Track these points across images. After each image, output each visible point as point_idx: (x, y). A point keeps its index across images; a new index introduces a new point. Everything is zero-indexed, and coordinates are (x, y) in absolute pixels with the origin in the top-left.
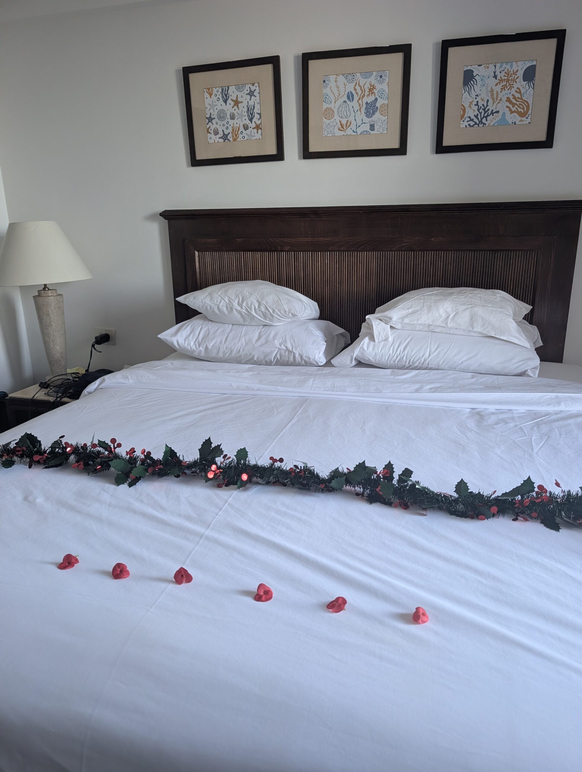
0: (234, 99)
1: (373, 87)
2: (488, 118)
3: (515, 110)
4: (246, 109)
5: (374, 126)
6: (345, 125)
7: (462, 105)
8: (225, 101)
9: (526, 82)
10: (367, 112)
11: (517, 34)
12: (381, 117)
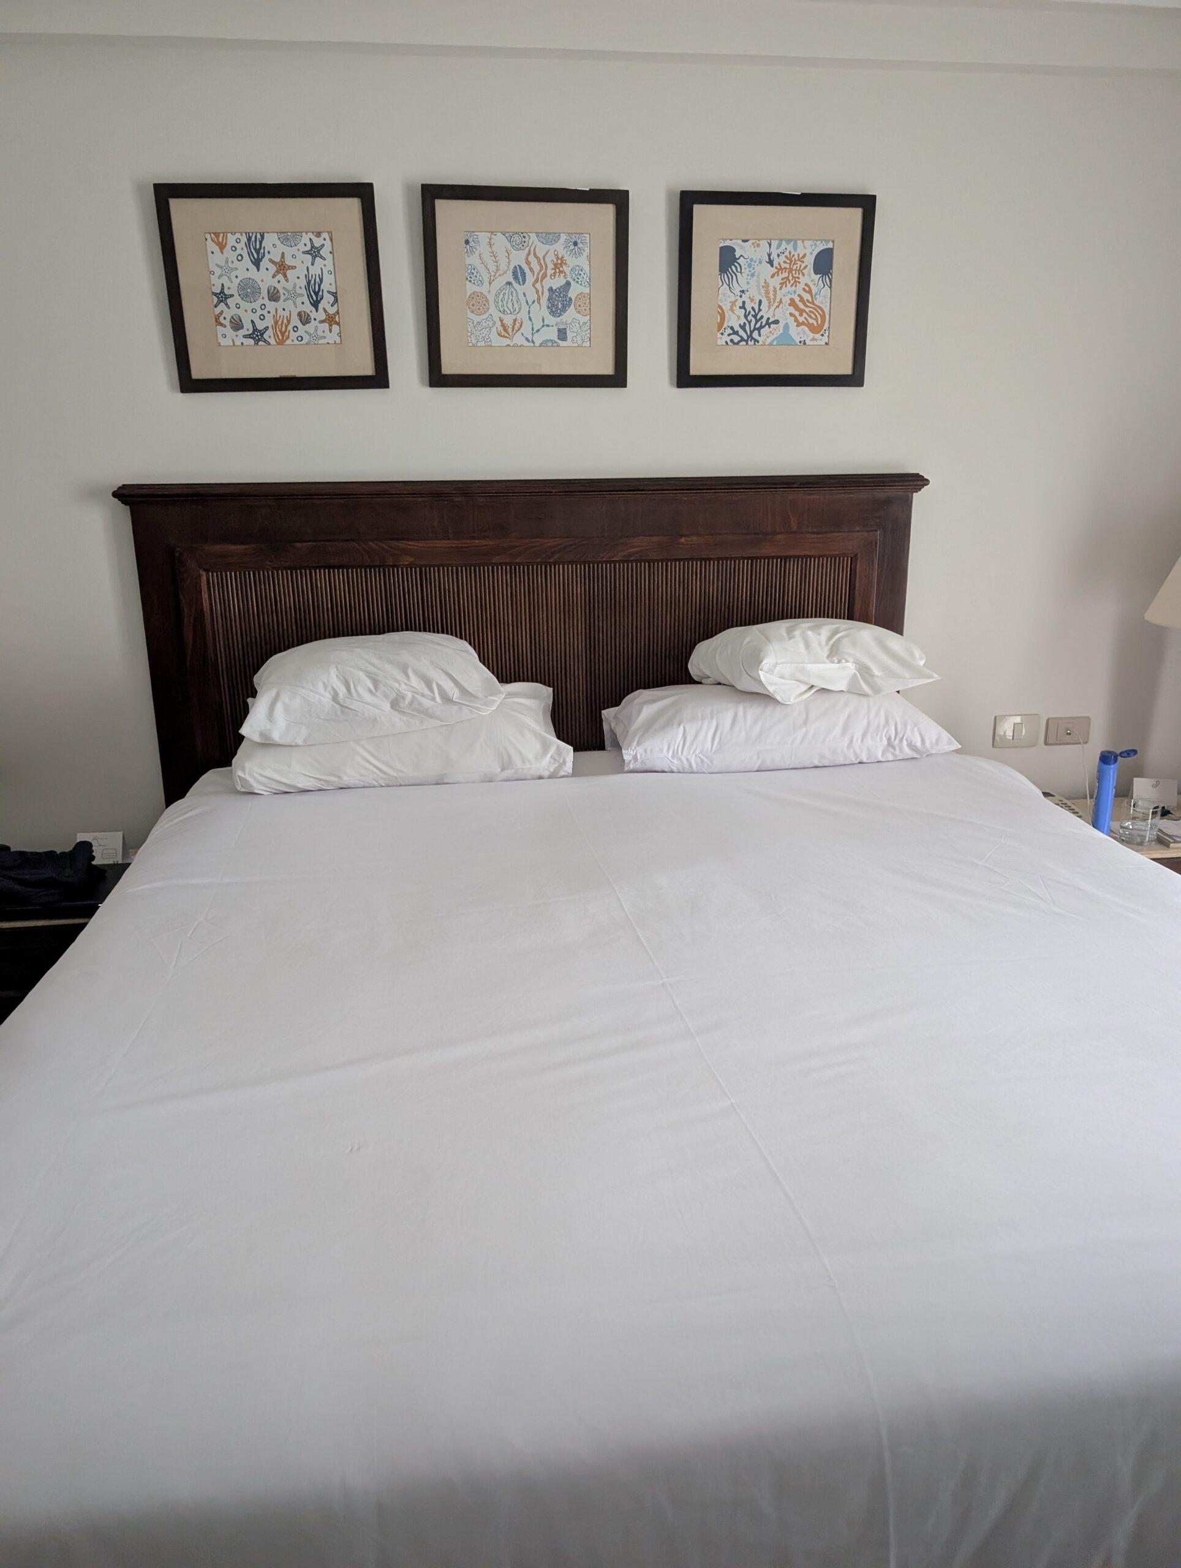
0: (278, 259)
1: (562, 261)
2: (762, 331)
3: (803, 322)
4: (303, 282)
5: (566, 333)
6: (511, 326)
7: (720, 307)
8: (257, 263)
9: (819, 276)
10: (553, 305)
11: (804, 195)
12: (578, 316)
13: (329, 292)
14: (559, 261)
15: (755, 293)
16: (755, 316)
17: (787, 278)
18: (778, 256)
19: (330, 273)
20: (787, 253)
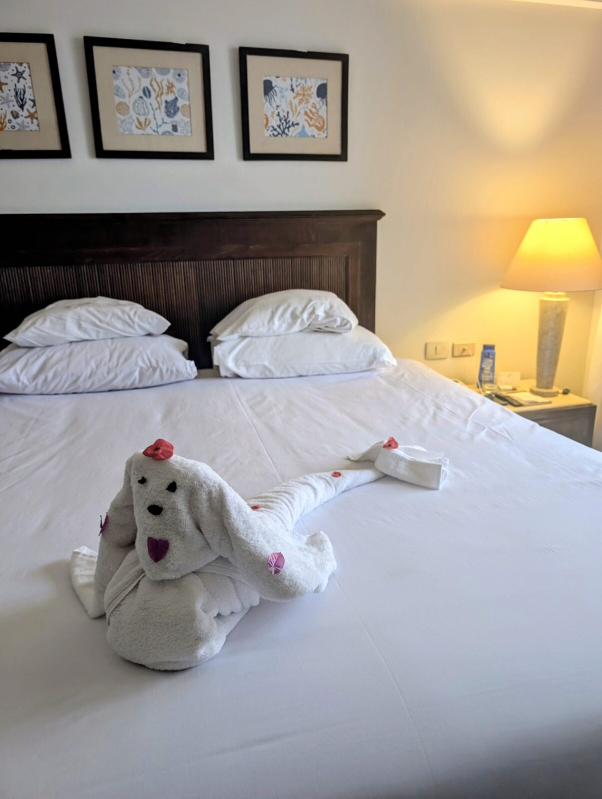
1: (172, 85)
2: (290, 129)
3: (312, 124)
4: (14, 93)
5: (177, 128)
6: (144, 123)
7: (266, 115)
9: (320, 98)
10: (168, 111)
11: (309, 53)
12: (184, 118)
13: (30, 99)
14: (170, 86)
15: (284, 108)
16: (286, 120)
17: (302, 99)
18: (297, 86)
19: (30, 88)
20: (301, 85)
